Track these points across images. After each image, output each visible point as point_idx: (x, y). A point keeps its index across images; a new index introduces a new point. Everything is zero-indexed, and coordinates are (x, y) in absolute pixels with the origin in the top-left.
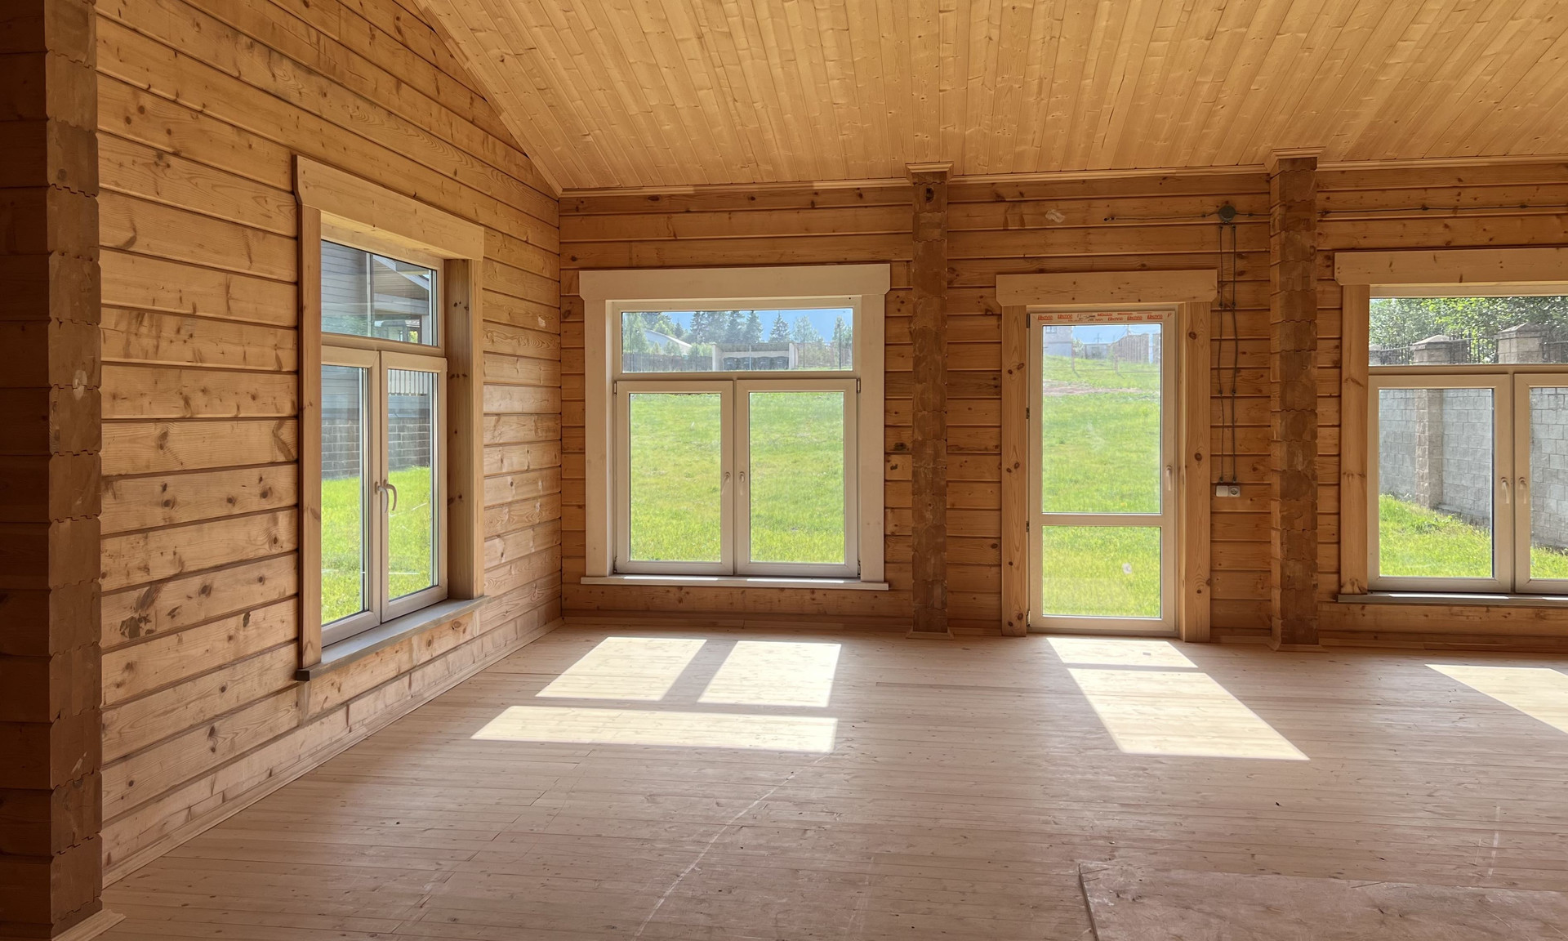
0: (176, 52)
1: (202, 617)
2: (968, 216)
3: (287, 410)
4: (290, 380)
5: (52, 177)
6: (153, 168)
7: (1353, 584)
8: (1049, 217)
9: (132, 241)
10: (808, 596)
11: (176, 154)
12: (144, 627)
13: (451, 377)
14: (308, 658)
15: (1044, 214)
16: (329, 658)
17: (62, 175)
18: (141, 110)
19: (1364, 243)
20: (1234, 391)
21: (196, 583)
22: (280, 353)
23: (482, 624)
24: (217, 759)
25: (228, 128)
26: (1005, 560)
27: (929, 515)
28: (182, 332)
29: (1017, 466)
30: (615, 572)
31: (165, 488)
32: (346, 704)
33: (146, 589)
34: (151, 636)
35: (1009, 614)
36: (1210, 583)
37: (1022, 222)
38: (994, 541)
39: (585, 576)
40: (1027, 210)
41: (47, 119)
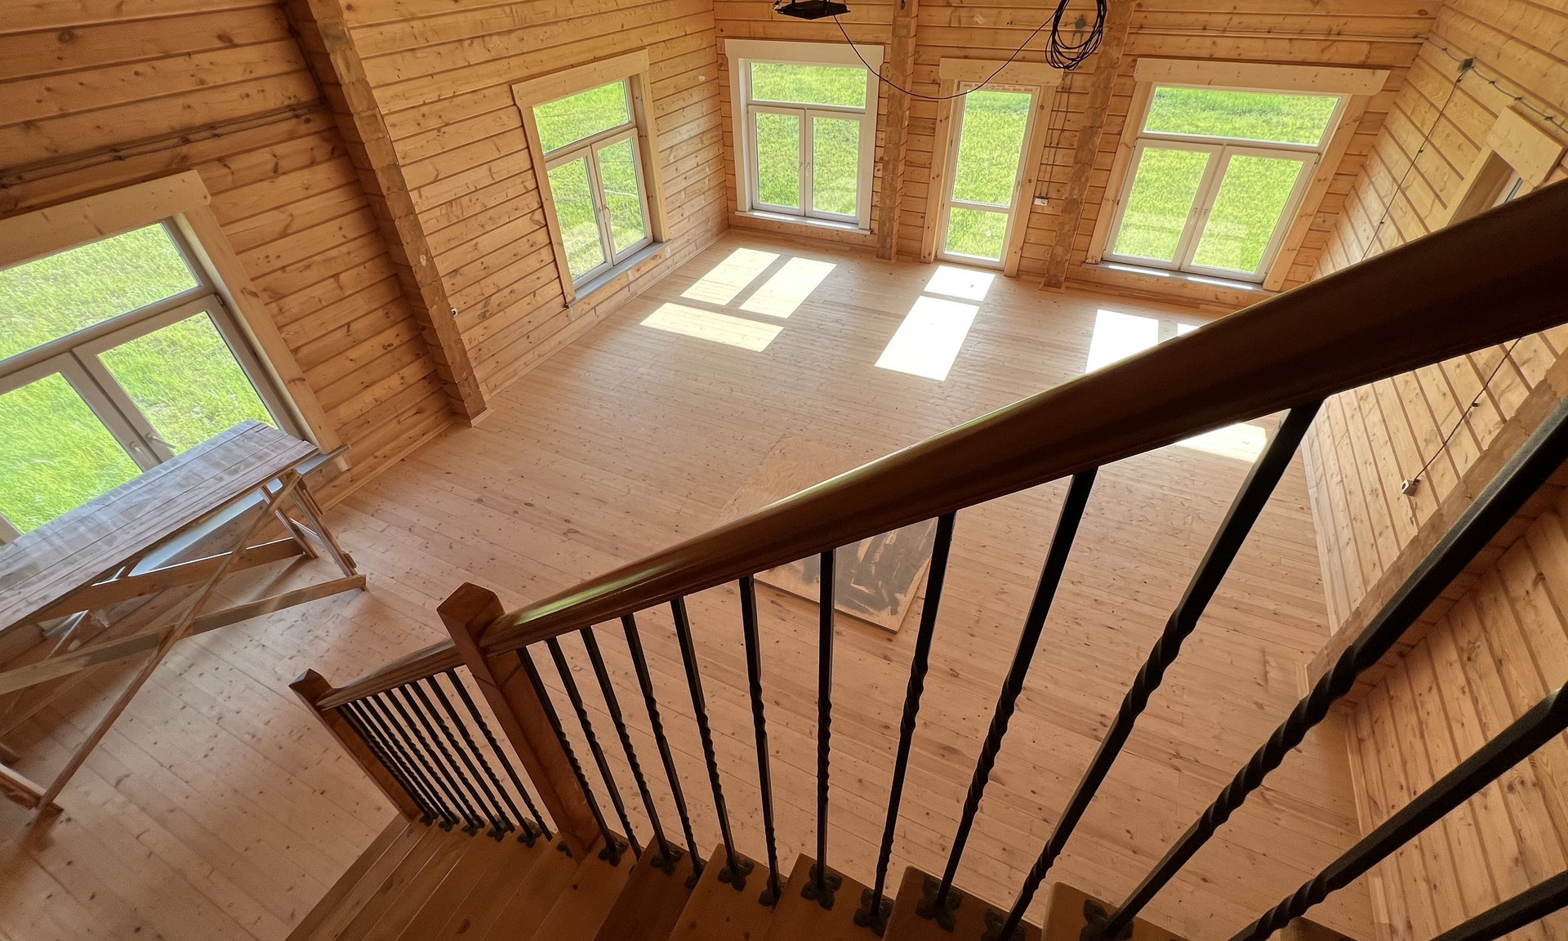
0: (432, 75)
1: (513, 301)
2: (929, 16)
3: (536, 205)
4: (535, 192)
5: (385, 192)
6: (438, 138)
7: (1092, 258)
8: (976, 19)
9: (437, 176)
10: (835, 233)
11: (447, 125)
12: (487, 314)
13: (640, 137)
14: (569, 299)
15: (973, 17)
16: (579, 296)
17: (389, 189)
18: (424, 116)
19: (1159, 52)
20: (1058, 144)
21: (507, 291)
22: (525, 184)
23: (672, 251)
24: (532, 346)
25: (469, 95)
26: (926, 226)
27: (888, 201)
28: (473, 200)
29: (938, 176)
30: (752, 209)
31: (482, 263)
32: (594, 308)
33: (484, 302)
34: (492, 315)
35: (924, 252)
36: (1022, 249)
37: (960, 22)
38: (923, 215)
39: (737, 210)
40: (963, 13)
41: (374, 171)
